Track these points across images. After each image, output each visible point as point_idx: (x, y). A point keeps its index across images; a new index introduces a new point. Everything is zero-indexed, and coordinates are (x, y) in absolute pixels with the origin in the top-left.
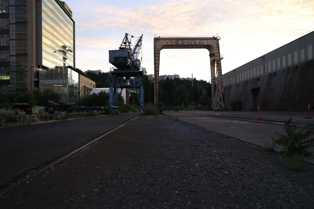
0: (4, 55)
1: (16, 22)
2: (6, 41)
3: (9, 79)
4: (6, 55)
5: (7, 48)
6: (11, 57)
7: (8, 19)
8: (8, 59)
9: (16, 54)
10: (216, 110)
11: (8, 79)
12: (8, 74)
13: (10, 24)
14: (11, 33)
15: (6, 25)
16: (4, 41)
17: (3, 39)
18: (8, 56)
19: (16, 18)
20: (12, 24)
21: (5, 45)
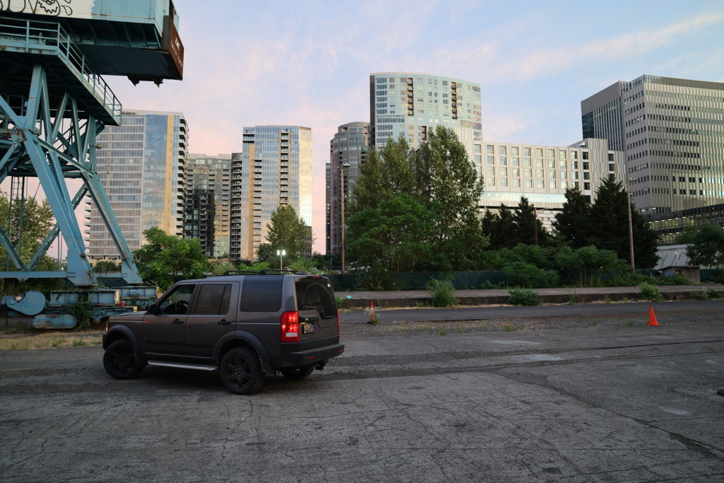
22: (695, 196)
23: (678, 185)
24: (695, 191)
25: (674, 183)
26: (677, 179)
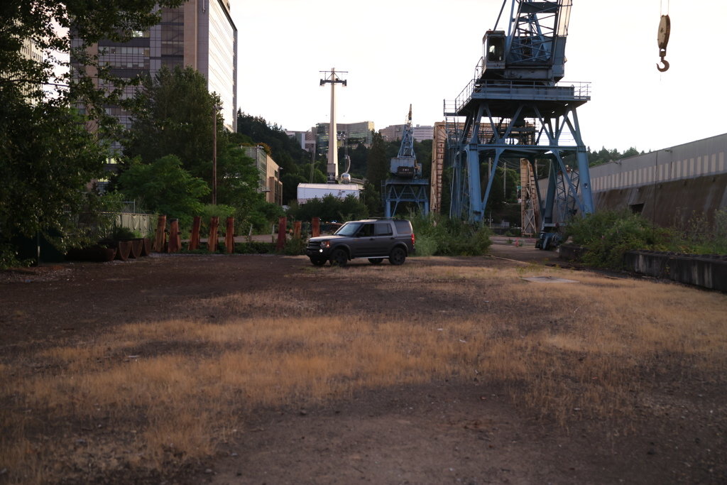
1: (162, 56)
7: (148, 49)
10: (526, 236)
13: (151, 58)
15: (143, 61)
19: (163, 46)
20: (155, 58)
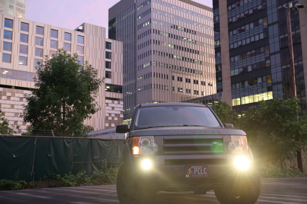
0: (261, 55)
2: (262, 31)
3: (272, 98)
4: (264, 54)
5: (265, 43)
6: (272, 57)
8: (268, 62)
9: (281, 49)
11: (270, 99)
12: (269, 89)
14: (269, 12)
16: (260, 32)
17: (257, 28)
18: (266, 56)
21: (262, 36)
22: (190, 95)
23: (176, 84)
24: (190, 90)
25: (173, 81)
26: (176, 79)
